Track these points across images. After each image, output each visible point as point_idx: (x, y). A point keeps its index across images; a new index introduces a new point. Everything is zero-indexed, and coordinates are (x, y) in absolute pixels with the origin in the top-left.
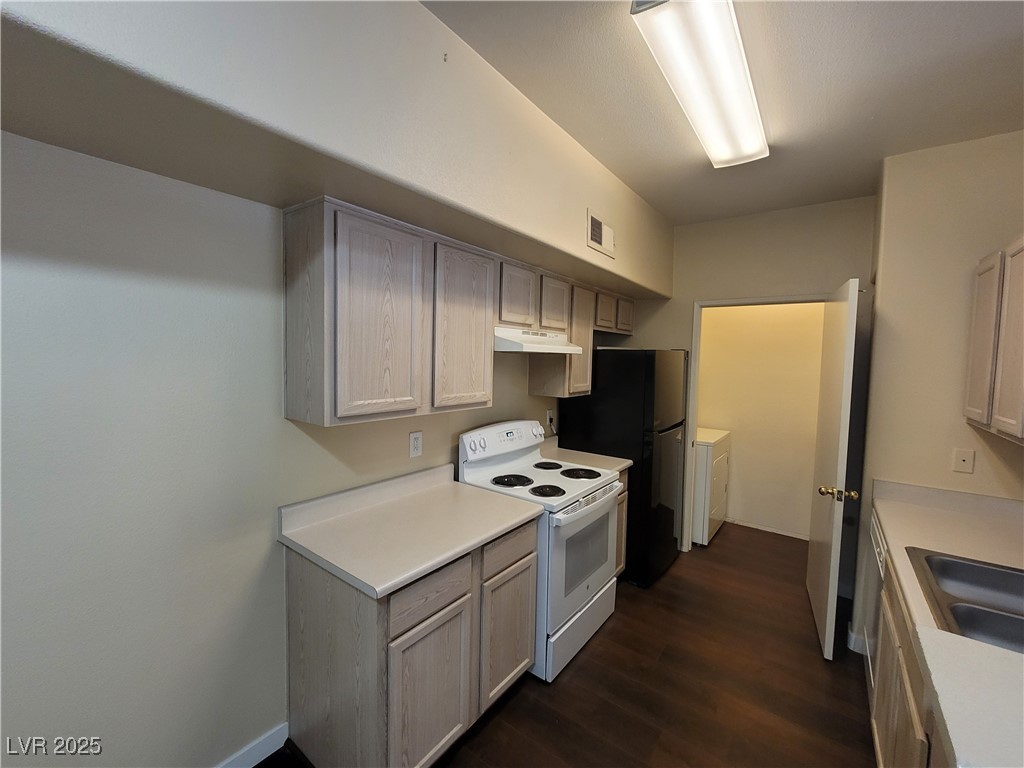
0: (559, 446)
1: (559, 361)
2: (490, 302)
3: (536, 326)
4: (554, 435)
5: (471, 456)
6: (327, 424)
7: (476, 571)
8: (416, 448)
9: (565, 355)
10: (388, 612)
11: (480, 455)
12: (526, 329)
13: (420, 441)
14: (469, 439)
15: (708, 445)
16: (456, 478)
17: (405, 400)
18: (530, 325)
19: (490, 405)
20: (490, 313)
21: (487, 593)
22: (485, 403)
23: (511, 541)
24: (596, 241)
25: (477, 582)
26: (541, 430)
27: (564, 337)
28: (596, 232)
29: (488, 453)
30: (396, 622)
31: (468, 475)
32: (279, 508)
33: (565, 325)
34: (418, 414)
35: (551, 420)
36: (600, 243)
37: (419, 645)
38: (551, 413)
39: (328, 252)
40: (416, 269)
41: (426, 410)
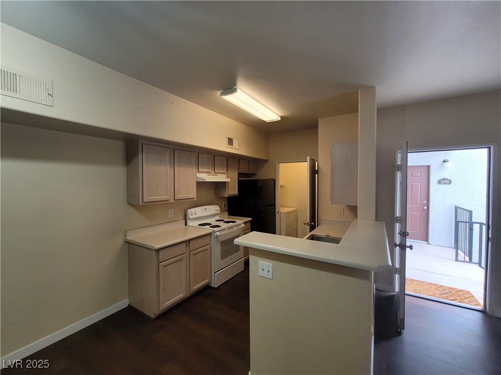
0: (228, 215)
1: (224, 184)
2: (194, 166)
3: (213, 172)
4: (226, 211)
5: (191, 217)
6: (140, 204)
7: (188, 248)
8: (171, 214)
9: (226, 182)
10: (159, 254)
11: (194, 216)
12: (209, 174)
13: (172, 211)
14: (189, 211)
15: (284, 213)
16: (186, 225)
17: (165, 197)
18: (210, 173)
19: (195, 199)
20: (194, 170)
21: (192, 255)
22: (194, 198)
23: (200, 240)
24: (231, 145)
25: (188, 251)
26: (219, 208)
27: (225, 176)
28: (230, 142)
29: (197, 216)
30: (161, 258)
31: (190, 223)
32: (126, 231)
33: (225, 172)
34: (169, 202)
35: (225, 205)
36: (232, 145)
37: (168, 266)
38: (225, 203)
39: (140, 155)
40: (168, 158)
41: (172, 200)
